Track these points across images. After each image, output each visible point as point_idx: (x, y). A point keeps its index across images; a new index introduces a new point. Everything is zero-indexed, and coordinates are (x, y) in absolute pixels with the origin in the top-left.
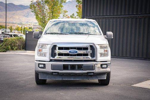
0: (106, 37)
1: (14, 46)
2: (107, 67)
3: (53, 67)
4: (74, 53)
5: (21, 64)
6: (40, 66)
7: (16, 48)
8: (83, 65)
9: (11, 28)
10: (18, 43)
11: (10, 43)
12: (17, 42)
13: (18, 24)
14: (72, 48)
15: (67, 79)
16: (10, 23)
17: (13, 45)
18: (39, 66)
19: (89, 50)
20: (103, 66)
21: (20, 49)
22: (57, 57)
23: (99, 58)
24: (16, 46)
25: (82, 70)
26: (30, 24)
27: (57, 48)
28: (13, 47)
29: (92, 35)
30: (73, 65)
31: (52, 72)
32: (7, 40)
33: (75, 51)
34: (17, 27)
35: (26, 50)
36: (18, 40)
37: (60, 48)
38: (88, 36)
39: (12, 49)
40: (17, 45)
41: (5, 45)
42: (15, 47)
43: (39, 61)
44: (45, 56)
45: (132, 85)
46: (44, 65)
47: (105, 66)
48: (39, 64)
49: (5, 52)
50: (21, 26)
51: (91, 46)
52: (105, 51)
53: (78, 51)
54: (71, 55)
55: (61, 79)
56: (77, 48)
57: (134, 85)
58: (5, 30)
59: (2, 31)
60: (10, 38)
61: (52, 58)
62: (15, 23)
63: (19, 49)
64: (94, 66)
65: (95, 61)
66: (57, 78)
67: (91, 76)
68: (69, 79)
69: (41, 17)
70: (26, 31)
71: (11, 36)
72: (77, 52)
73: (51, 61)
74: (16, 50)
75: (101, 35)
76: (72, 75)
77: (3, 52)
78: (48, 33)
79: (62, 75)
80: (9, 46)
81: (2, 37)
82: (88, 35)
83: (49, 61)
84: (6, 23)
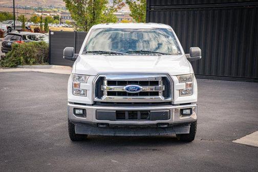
0: (190, 57)
1: (30, 57)
2: (191, 113)
3: (99, 115)
4: (134, 91)
5: (43, 96)
6: (77, 112)
7: (34, 60)
8: (149, 111)
9: (23, 18)
10: (37, 52)
11: (22, 53)
12: (35, 50)
13: (36, 10)
14: (131, 82)
15: (122, 135)
16: (20, 8)
17: (28, 55)
18: (75, 113)
19: (160, 86)
20: (184, 112)
21: (40, 63)
22: (105, 98)
23: (178, 99)
24: (33, 57)
25: (149, 119)
26: (55, 10)
27: (105, 82)
28: (29, 59)
29: (165, 56)
30: (133, 111)
31: (98, 124)
32: (17, 46)
33: (136, 87)
34: (33, 16)
35: (50, 64)
36: (36, 45)
37: (110, 83)
38: (158, 57)
39: (27, 63)
40: (35, 55)
41: (15, 56)
42: (32, 59)
43: (75, 103)
44: (85, 94)
45: (234, 141)
46: (84, 110)
47: (188, 112)
48: (75, 109)
49: (15, 67)
50: (40, 14)
51: (164, 79)
52: (187, 85)
53: (141, 87)
54: (130, 95)
55: (113, 135)
56: (140, 82)
57: (238, 141)
58: (13, 23)
59: (9, 25)
60: (22, 41)
61: (96, 99)
62: (30, 9)
63: (39, 61)
64: (169, 113)
65: (170, 103)
66: (105, 133)
67: (164, 128)
68: (126, 135)
69: (76, 5)
70: (50, 32)
71: (24, 37)
72: (139, 89)
73: (95, 103)
74: (34, 63)
75: (181, 54)
76: (132, 128)
77: (12, 67)
78: (89, 52)
79: (113, 128)
80: (22, 58)
81: (9, 40)
82: (159, 55)
83: (92, 105)
84: (14, 7)
